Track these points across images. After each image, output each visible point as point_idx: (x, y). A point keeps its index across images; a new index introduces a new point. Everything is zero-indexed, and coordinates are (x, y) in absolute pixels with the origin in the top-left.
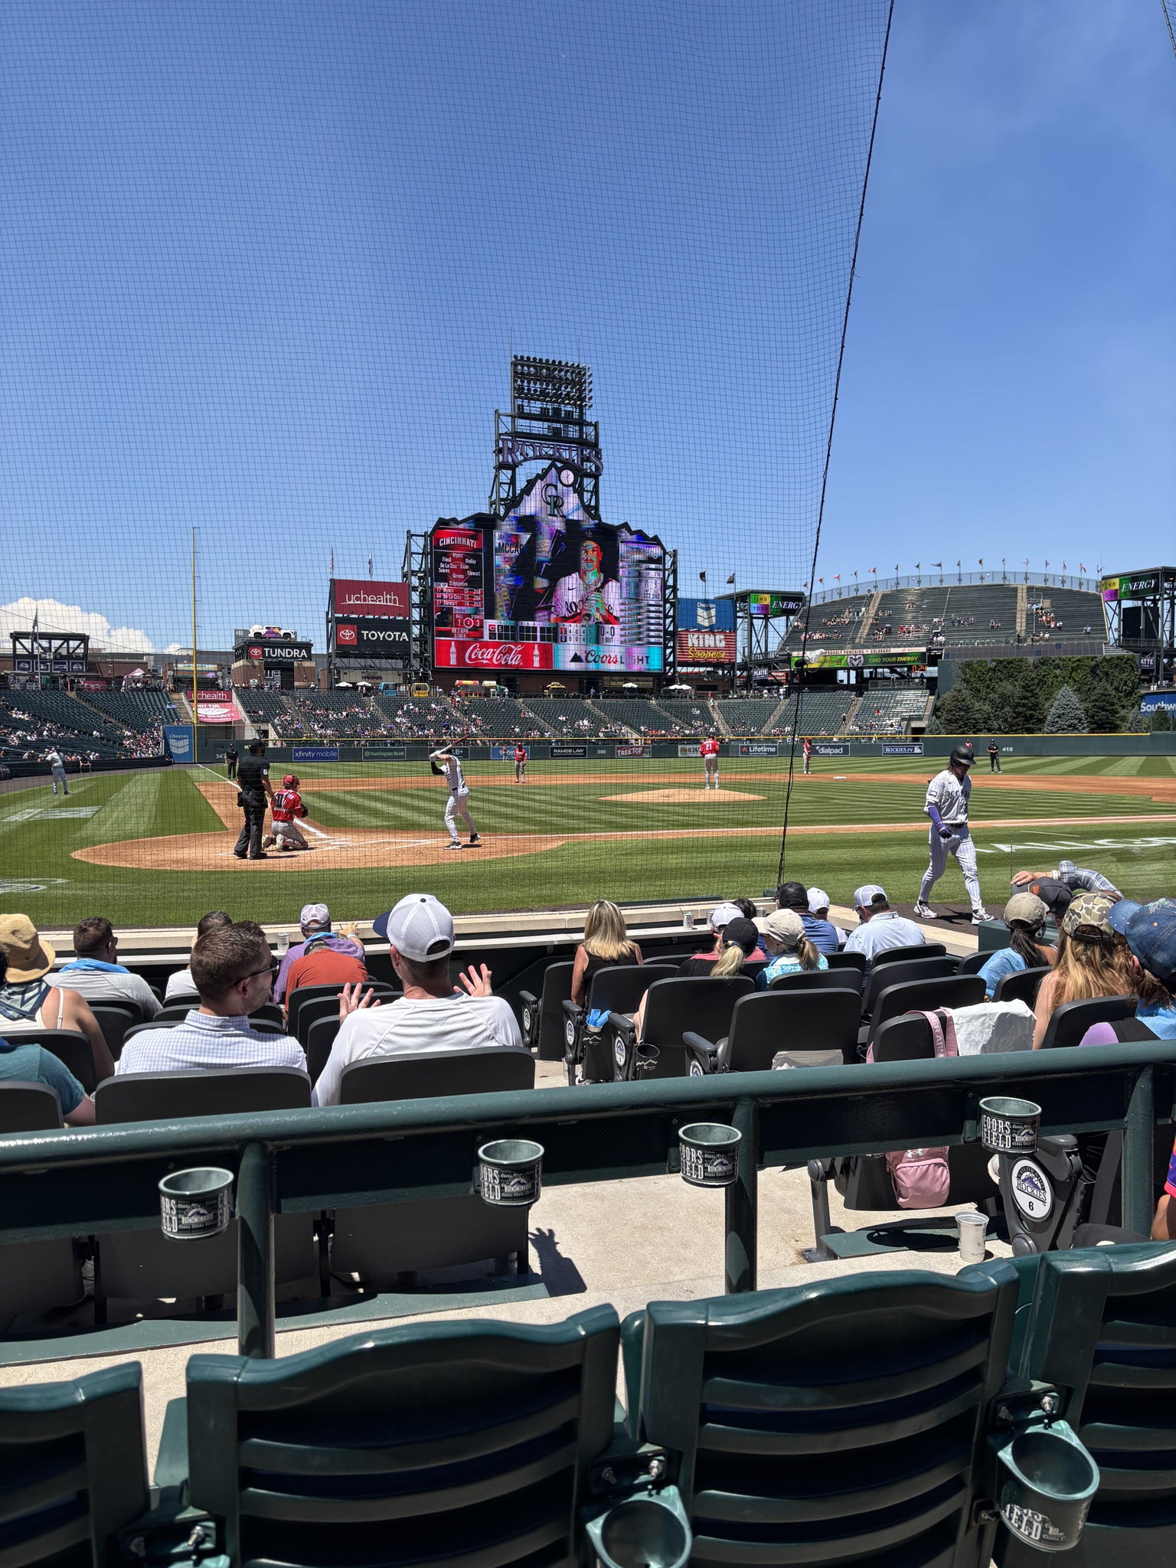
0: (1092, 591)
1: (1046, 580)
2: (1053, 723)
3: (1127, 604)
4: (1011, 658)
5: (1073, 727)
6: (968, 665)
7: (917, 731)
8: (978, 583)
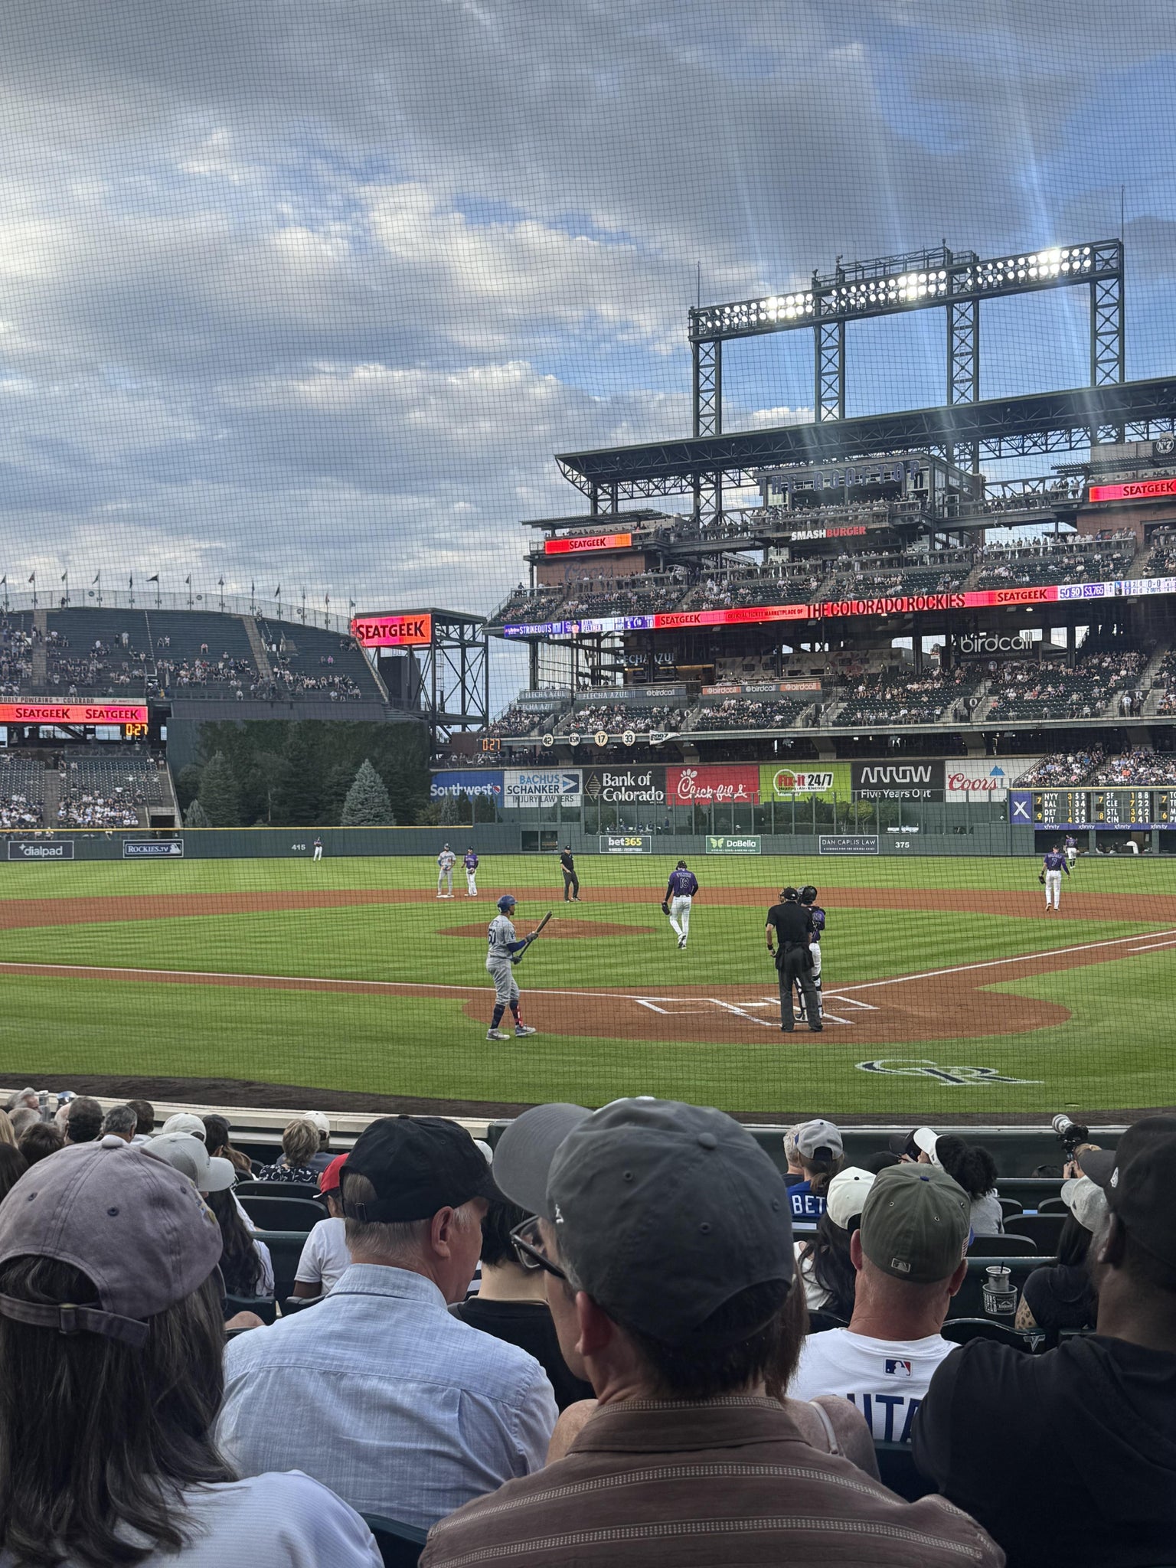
0: (344, 630)
1: (279, 612)
2: (353, 812)
3: (386, 653)
4: (268, 719)
5: (378, 818)
6: (211, 725)
7: (157, 821)
8: (186, 608)
